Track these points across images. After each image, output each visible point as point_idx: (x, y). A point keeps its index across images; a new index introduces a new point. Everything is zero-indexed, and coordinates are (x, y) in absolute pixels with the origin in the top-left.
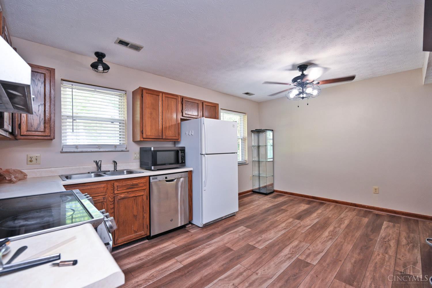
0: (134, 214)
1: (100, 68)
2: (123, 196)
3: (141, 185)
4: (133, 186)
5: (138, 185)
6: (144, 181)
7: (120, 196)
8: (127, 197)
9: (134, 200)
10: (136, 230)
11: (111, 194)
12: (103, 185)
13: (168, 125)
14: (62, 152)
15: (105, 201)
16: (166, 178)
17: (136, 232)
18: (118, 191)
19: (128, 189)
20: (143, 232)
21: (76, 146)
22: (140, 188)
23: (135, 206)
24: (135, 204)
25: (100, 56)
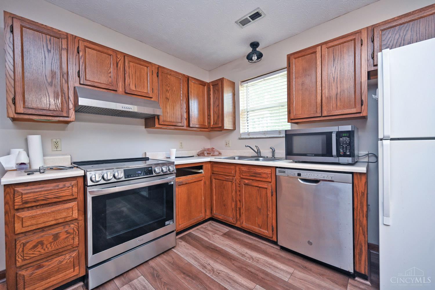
0: (258, 206)
1: (255, 58)
2: (247, 181)
3: (264, 176)
4: (256, 174)
5: (261, 175)
6: (269, 172)
7: (245, 182)
8: (250, 184)
9: (258, 190)
10: (260, 225)
11: (239, 177)
12: (233, 167)
13: (334, 92)
14: (240, 139)
15: (233, 181)
16: (299, 175)
17: (260, 228)
18: (243, 175)
19: (251, 176)
20: (267, 232)
21: (249, 134)
22: (264, 180)
23: (258, 197)
24: (259, 195)
25: (254, 45)
